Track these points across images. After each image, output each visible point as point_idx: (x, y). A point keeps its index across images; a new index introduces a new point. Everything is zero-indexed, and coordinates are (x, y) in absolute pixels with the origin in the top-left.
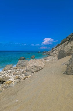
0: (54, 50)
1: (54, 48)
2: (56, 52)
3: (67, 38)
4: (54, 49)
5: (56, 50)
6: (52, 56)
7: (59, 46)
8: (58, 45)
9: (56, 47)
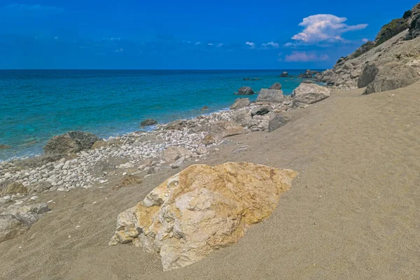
0: (346, 68)
1: (346, 59)
2: (355, 73)
3: (407, 15)
4: (347, 63)
5: (354, 64)
6: (337, 85)
7: (367, 50)
8: (367, 47)
9: (356, 56)
